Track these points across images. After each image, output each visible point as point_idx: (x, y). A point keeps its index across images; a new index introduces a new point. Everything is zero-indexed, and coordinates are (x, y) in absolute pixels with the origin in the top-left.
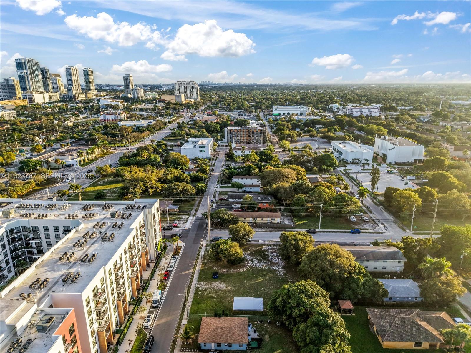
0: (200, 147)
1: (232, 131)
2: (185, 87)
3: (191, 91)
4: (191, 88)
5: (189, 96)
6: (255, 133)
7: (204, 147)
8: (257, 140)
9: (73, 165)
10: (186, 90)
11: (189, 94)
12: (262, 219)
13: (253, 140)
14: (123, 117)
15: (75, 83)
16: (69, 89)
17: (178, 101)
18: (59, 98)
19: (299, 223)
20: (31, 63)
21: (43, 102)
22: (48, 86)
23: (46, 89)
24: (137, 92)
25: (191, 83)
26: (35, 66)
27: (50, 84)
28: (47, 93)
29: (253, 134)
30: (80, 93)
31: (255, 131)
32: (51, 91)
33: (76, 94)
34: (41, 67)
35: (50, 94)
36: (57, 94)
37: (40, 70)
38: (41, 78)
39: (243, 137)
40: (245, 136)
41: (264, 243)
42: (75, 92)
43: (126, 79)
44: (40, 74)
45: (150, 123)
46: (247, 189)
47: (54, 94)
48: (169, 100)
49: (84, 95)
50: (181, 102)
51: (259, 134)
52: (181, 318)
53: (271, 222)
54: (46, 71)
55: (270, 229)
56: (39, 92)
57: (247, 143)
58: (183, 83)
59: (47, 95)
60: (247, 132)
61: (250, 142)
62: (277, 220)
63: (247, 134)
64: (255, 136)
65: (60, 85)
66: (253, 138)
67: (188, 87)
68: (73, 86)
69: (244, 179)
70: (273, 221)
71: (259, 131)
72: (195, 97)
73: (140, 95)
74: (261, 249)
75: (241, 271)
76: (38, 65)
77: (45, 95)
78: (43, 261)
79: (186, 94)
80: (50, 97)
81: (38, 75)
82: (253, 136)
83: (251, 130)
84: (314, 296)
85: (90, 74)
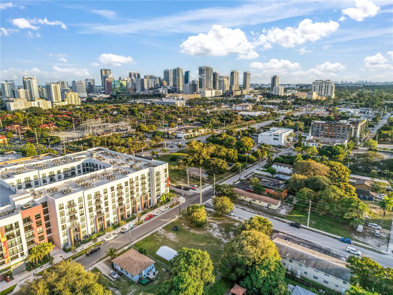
0: (274, 135)
1: (317, 124)
2: (321, 86)
3: (326, 89)
4: (327, 87)
5: (323, 94)
6: (341, 129)
7: (278, 136)
8: (343, 136)
9: (181, 138)
10: (321, 88)
11: (323, 91)
12: (260, 202)
13: (338, 136)
14: (249, 108)
15: (235, 83)
16: (231, 87)
17: (309, 97)
18: (222, 94)
19: (295, 215)
20: (208, 69)
21: (211, 96)
22: (216, 85)
23: (214, 87)
24: (278, 90)
25: (327, 83)
26: (210, 71)
27: (218, 83)
28: (214, 90)
29: (339, 129)
30: (237, 90)
31: (342, 127)
32: (218, 88)
33: (235, 91)
34: (214, 72)
35: (216, 91)
36: (221, 91)
37: (212, 74)
38: (212, 80)
39: (328, 131)
40: (330, 131)
41: (239, 220)
42: (234, 90)
43: (274, 79)
44: (212, 77)
45: (261, 114)
46: (281, 176)
47: (219, 91)
48: (301, 96)
49: (240, 92)
50: (311, 98)
51: (346, 130)
52: (126, 245)
53: (268, 207)
54: (216, 74)
55: (260, 212)
56: (209, 89)
57: (331, 137)
58: (319, 82)
59: (214, 91)
60: (333, 127)
61: (335, 137)
62: (273, 207)
63: (333, 129)
64: (341, 132)
65: (226, 85)
66: (338, 133)
67: (324, 85)
68: (233, 85)
69: (283, 167)
70: (269, 207)
71: (346, 127)
72: (329, 94)
73: (280, 92)
74: (233, 224)
75: (198, 233)
76: (212, 71)
77: (213, 91)
78: (71, 181)
79: (320, 92)
80: (216, 93)
81: (211, 78)
82: (339, 132)
83: (338, 126)
84: (193, 264)
85: (248, 77)
